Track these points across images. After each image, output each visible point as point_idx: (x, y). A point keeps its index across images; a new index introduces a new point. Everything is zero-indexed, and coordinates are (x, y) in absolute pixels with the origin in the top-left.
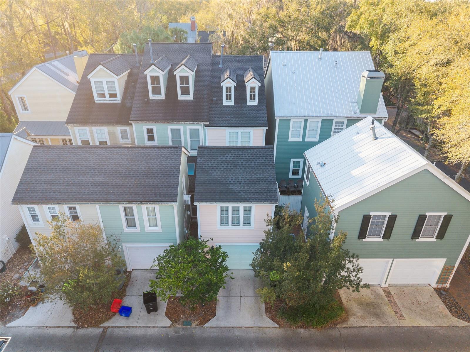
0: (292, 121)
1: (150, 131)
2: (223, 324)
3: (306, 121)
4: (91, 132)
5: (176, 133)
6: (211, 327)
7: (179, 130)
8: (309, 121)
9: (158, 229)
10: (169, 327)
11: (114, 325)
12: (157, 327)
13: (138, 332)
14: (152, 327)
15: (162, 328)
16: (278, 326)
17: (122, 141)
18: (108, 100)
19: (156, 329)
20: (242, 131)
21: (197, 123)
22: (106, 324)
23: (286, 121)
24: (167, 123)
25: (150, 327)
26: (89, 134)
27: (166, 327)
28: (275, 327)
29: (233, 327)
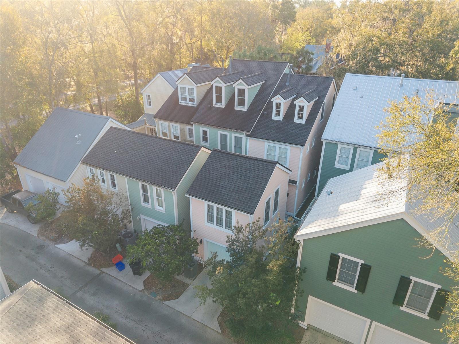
0: (339, 146)
1: (205, 133)
2: (179, 308)
3: (355, 149)
4: (169, 127)
5: (224, 138)
6: (168, 306)
7: (226, 135)
8: (359, 149)
9: (162, 209)
10: (141, 291)
11: (108, 272)
12: (133, 287)
13: (119, 284)
14: (129, 285)
15: (135, 289)
16: (221, 332)
17: (189, 138)
18: (188, 103)
19: (131, 288)
20: (280, 146)
21: (240, 132)
22: (104, 270)
23: (333, 145)
24: (217, 128)
25: (128, 285)
26: (167, 129)
27: (138, 290)
28: (218, 332)
29: (184, 314)
